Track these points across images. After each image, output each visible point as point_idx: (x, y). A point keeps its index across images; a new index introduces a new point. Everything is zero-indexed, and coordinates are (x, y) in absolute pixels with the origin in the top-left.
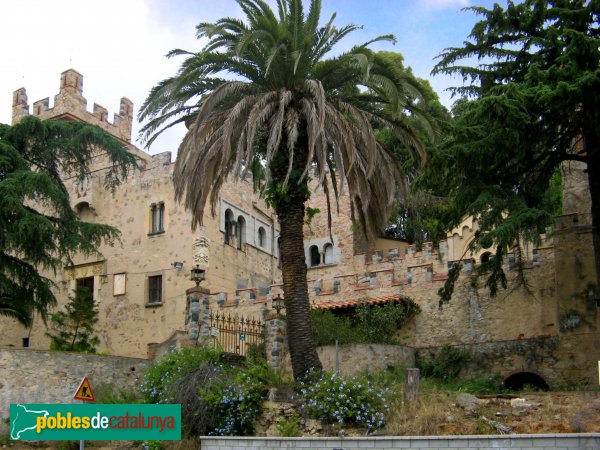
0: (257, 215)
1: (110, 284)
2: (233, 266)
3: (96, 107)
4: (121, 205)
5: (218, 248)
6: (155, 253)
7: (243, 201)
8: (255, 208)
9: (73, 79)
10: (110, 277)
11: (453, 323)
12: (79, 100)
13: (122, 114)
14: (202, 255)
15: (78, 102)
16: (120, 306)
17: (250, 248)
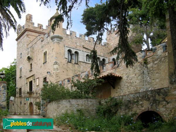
0: (85, 50)
1: (36, 82)
2: (72, 70)
3: (39, 24)
4: (38, 55)
5: (64, 65)
6: (45, 70)
7: (77, 46)
8: (84, 47)
9: (28, 17)
10: (36, 80)
11: (136, 84)
12: (31, 23)
13: (49, 25)
14: (55, 68)
15: (31, 24)
16: (38, 89)
17: (82, 63)
